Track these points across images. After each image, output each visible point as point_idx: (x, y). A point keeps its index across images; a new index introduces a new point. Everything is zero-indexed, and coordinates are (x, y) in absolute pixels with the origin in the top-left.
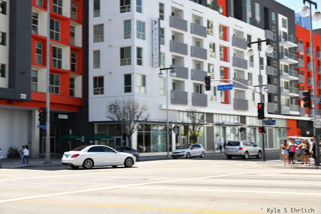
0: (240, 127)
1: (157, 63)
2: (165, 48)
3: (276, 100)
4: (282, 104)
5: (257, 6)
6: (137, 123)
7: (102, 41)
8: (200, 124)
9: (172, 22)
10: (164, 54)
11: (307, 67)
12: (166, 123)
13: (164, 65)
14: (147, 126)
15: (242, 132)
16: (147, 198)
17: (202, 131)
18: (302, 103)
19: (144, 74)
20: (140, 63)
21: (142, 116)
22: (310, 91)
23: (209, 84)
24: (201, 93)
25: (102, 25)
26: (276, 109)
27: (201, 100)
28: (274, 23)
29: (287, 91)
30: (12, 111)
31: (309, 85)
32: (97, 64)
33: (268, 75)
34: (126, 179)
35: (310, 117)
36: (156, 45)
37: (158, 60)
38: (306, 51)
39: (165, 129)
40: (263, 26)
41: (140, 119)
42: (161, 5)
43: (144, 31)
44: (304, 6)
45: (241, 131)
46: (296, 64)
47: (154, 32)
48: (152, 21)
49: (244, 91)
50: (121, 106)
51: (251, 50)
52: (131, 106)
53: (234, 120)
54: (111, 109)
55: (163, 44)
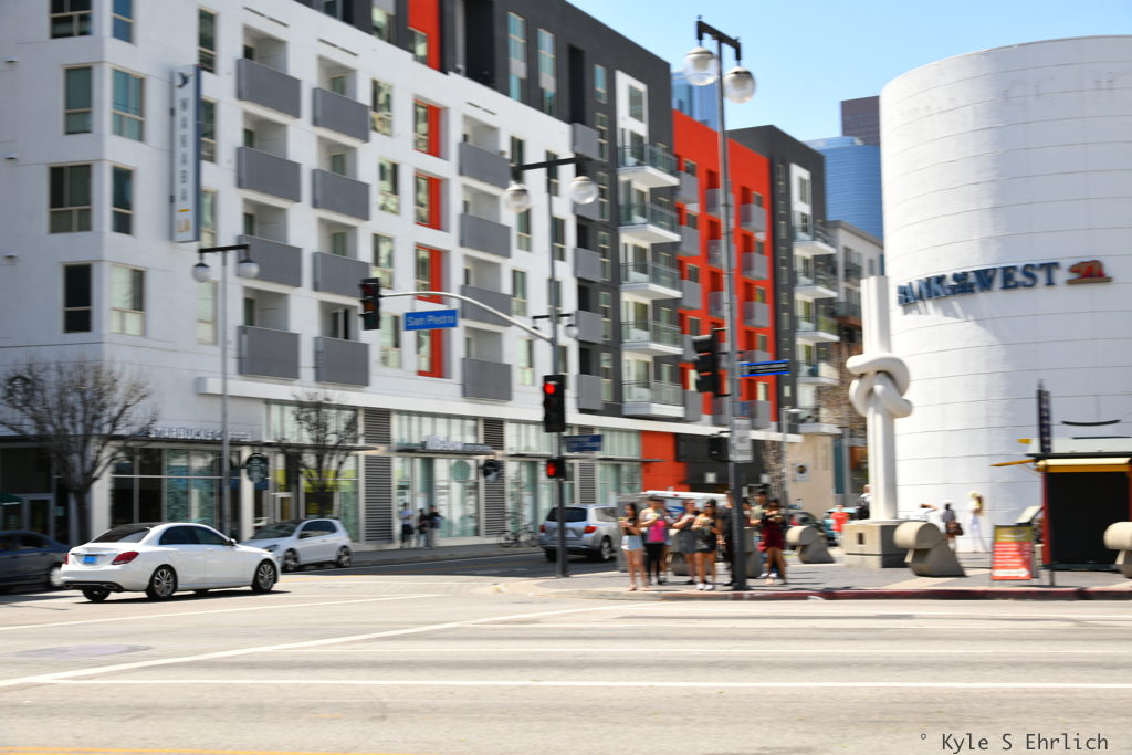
0: (482, 459)
1: (187, 228)
2: (219, 175)
3: (606, 365)
4: (625, 378)
5: (546, 40)
6: (112, 443)
8: (343, 449)
9: (244, 83)
10: (214, 196)
11: (708, 255)
12: (220, 443)
13: (214, 236)
14: (148, 454)
15: (491, 477)
16: (139, 716)
17: (349, 472)
18: (693, 375)
19: (140, 264)
20: (123, 224)
21: (132, 420)
22: (717, 337)
23: (376, 306)
24: (346, 336)
26: (606, 396)
27: (346, 365)
28: (604, 101)
29: (644, 335)
31: (714, 317)
33: (580, 280)
34: (64, 651)
35: (716, 424)
36: (184, 161)
37: (190, 216)
38: (708, 203)
39: (216, 467)
40: (566, 110)
41: (122, 431)
42: (207, 19)
43: (140, 110)
44: (699, 49)
45: (486, 473)
46: (675, 245)
47: (180, 114)
48: (172, 75)
49: (498, 335)
50: (51, 378)
51: (524, 191)
52: (90, 383)
53: (461, 436)
54: (10, 393)
55: (212, 159)
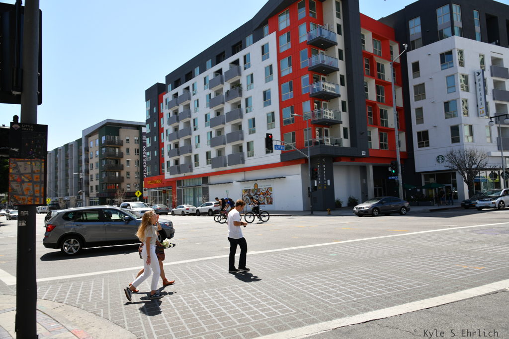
1: (483, 113)
2: (489, 98)
7: (424, 98)
9: (492, 72)
10: (489, 103)
19: (471, 124)
25: (424, 84)
30: (348, 167)
32: (420, 119)
36: (481, 95)
37: (484, 110)
47: (478, 83)
48: (474, 73)
55: (487, 94)
